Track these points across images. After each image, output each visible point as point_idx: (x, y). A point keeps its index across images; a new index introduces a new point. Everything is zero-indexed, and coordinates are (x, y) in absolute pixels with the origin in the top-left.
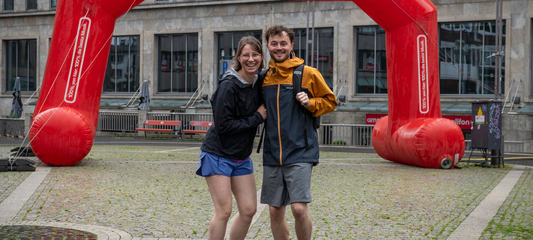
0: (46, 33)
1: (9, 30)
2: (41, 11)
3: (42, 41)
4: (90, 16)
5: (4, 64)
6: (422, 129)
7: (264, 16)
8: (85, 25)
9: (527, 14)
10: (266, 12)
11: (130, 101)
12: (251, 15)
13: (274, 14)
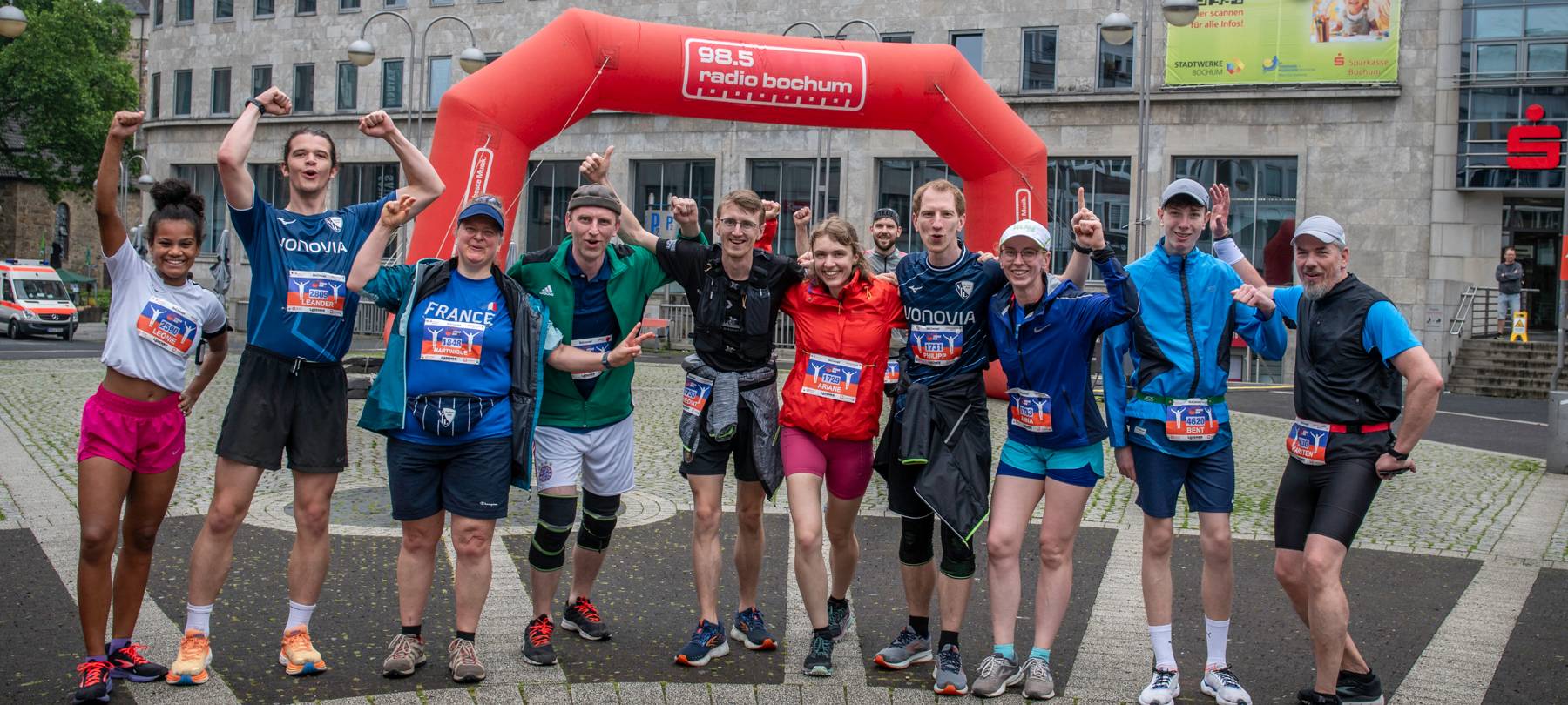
2: (319, 115)
4: (490, 146)
7: (718, 136)
8: (483, 162)
9: (1165, 149)
10: (723, 129)
12: (695, 132)
13: (737, 132)
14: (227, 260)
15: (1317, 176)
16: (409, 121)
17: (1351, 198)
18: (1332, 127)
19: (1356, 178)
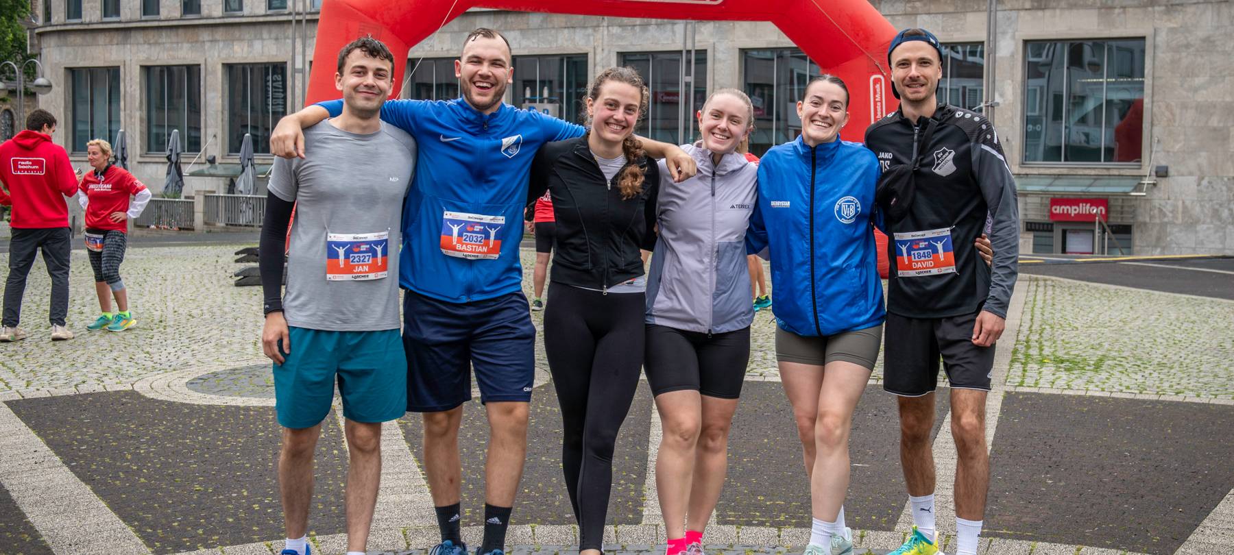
0: (216, 55)
1: (153, 48)
2: (207, 18)
3: (209, 68)
5: (145, 107)
9: (1016, 33)
10: (595, 24)
12: (568, 28)
13: (608, 26)
14: (124, 159)
15: (1164, 56)
16: (294, 22)
17: (1197, 76)
18: (1179, 8)
19: (1202, 56)
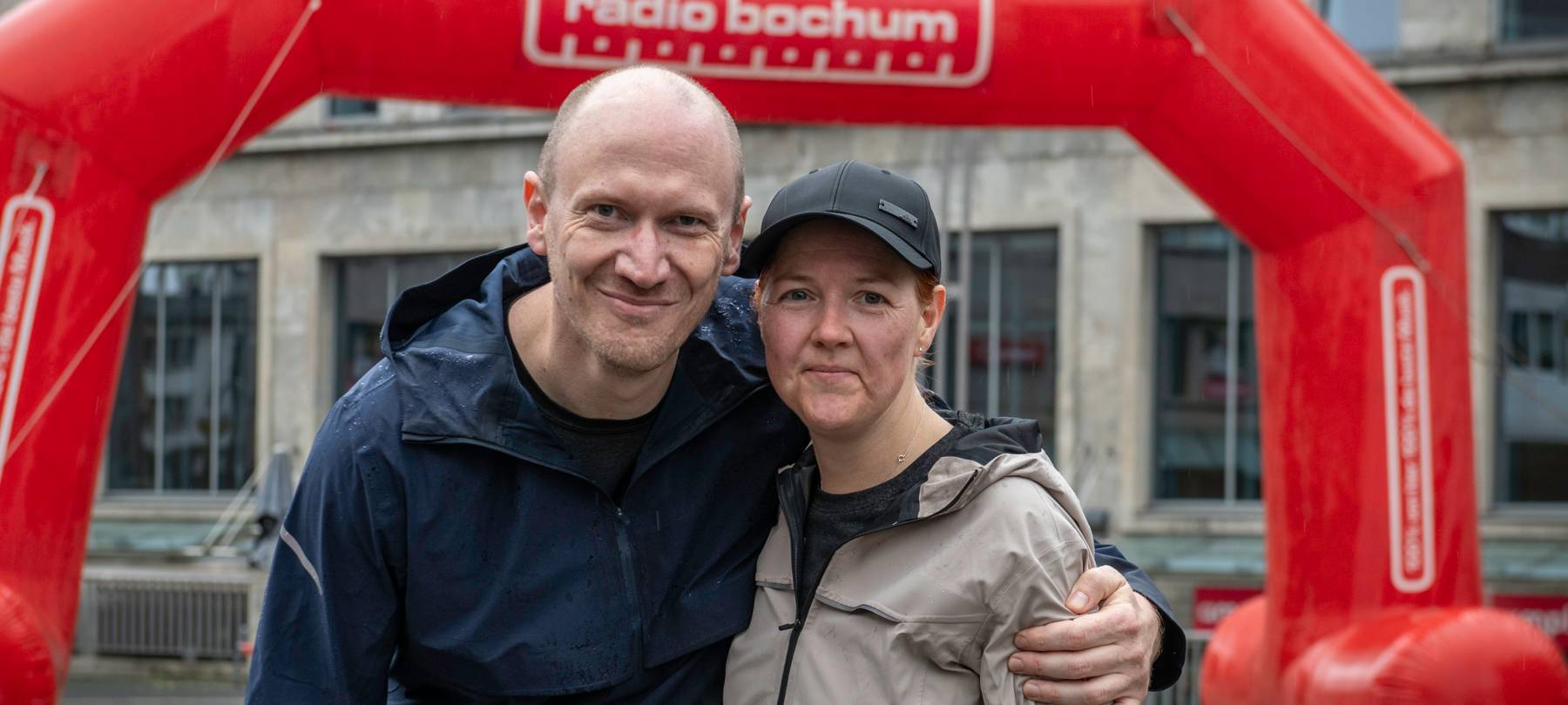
4: (47, 191)
6: (1406, 654)
11: (216, 530)
